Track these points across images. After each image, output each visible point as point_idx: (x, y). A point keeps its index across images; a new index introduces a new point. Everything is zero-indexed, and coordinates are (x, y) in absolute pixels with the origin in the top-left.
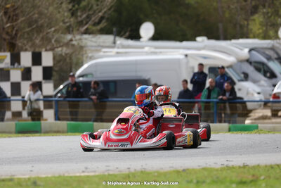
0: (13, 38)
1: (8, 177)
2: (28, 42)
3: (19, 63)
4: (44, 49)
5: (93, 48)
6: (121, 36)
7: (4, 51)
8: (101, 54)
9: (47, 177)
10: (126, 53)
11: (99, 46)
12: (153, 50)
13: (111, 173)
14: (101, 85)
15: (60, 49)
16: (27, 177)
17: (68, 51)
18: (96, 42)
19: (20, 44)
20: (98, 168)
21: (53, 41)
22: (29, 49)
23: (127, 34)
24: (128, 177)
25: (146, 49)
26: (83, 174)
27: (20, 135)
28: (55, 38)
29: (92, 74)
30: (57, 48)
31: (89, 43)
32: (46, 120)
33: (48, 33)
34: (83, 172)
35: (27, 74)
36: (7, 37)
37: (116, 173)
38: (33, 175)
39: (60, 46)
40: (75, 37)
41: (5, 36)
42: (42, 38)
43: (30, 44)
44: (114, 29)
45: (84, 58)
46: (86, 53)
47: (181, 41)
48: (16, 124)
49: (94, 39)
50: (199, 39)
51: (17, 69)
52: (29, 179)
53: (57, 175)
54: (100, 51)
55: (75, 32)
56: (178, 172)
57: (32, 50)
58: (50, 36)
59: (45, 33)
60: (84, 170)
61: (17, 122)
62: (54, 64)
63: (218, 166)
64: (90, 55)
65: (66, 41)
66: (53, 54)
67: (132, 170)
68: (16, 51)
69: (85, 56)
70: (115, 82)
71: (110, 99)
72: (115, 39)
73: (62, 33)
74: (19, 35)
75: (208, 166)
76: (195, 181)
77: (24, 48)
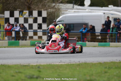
0: (29, 5)
1: (27, 64)
2: (36, 6)
3: (32, 15)
4: (43, 10)
5: (64, 9)
6: (76, 5)
7: (26, 10)
8: (68, 12)
9: (44, 65)
10: (78, 12)
11: (67, 8)
12: (90, 11)
13: (72, 63)
14: (67, 25)
15: (50, 10)
16: (35, 64)
17: (53, 11)
18: (65, 7)
19: (33, 7)
20: (66, 61)
21: (47, 6)
22: (36, 9)
23: (79, 4)
24: (79, 65)
25: (87, 10)
26: (59, 64)
27: (32, 46)
28: (48, 5)
29: (63, 21)
30: (49, 9)
31: (62, 7)
32: (43, 40)
33: (45, 3)
34: (60, 63)
35: (35, 20)
36: (27, 4)
37: (74, 63)
38: (38, 64)
39: (50, 9)
40: (56, 5)
41: (26, 4)
42: (42, 5)
43: (37, 7)
44: (73, 2)
45: (60, 14)
46: (61, 12)
47: (102, 7)
48: (31, 42)
49: (64, 6)
50: (110, 6)
51: (31, 18)
52: (36, 65)
53: (48, 64)
54: (67, 11)
55: (56, 2)
56: (100, 63)
57: (38, 10)
58: (46, 4)
59: (43, 3)
60: (60, 62)
61: (31, 41)
62: (47, 16)
63: (118, 61)
64: (63, 12)
65: (52, 6)
66: (47, 12)
67: (81, 62)
68: (31, 10)
69: (60, 13)
70: (73, 24)
71: (71, 32)
72: (73, 6)
73: (51, 3)
74: (32, 3)
75: (113, 61)
76: (108, 67)
77: (34, 9)
